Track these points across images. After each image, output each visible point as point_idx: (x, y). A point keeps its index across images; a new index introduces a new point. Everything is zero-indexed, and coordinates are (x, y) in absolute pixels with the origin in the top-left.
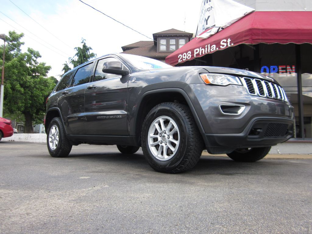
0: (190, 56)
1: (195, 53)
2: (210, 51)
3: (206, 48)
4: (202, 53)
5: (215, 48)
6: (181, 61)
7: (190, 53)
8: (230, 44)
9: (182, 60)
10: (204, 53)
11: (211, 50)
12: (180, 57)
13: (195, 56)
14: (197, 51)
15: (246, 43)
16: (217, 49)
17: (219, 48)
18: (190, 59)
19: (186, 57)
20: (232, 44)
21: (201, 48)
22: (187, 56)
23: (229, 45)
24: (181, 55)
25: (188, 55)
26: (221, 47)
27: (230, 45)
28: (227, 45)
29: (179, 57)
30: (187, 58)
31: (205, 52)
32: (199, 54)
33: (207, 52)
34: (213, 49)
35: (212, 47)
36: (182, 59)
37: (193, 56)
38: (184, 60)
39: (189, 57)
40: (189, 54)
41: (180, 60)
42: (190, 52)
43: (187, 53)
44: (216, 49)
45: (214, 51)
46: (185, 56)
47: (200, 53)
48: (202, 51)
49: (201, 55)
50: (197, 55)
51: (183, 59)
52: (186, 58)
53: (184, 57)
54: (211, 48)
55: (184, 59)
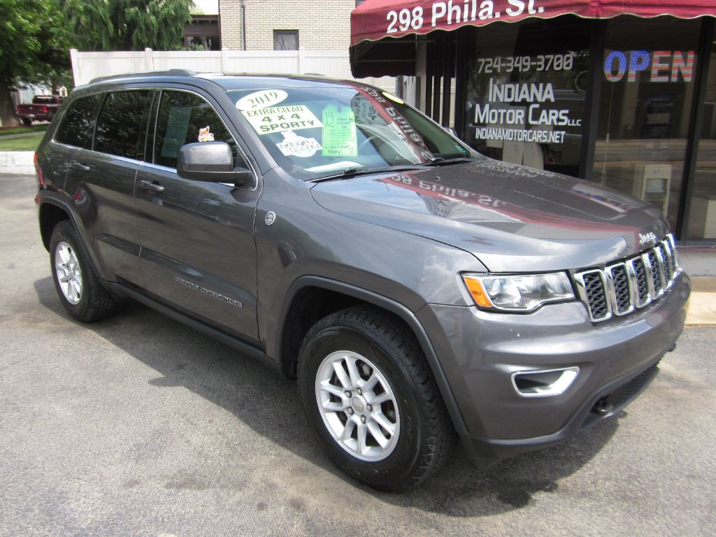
0: (421, 21)
1: (435, 16)
2: (477, 17)
3: (466, 7)
4: (454, 20)
5: (490, 10)
6: (395, 30)
7: (421, 13)
8: (536, 8)
9: (399, 29)
10: (458, 21)
11: (481, 14)
12: (392, 17)
13: (434, 25)
14: (439, 10)
15: (579, 13)
16: (498, 15)
17: (504, 14)
18: (419, 31)
19: (407, 22)
20: (541, 10)
21: (450, 3)
22: (412, 18)
23: (532, 12)
24: (393, 13)
25: (416, 18)
26: (508, 11)
27: (534, 12)
28: (526, 11)
29: (388, 18)
30: (410, 27)
31: (462, 19)
32: (446, 21)
33: (469, 18)
34: (485, 14)
35: (482, 6)
36: (397, 26)
37: (427, 24)
38: (403, 30)
39: (417, 23)
40: (417, 13)
41: (392, 28)
42: (420, 9)
43: (411, 10)
44: (494, 15)
45: (487, 19)
46: (405, 16)
47: (449, 18)
48: (454, 12)
49: (450, 23)
50: (439, 22)
51: (401, 27)
52: (408, 25)
53: (402, 21)
54: (479, 9)
55: (404, 26)
